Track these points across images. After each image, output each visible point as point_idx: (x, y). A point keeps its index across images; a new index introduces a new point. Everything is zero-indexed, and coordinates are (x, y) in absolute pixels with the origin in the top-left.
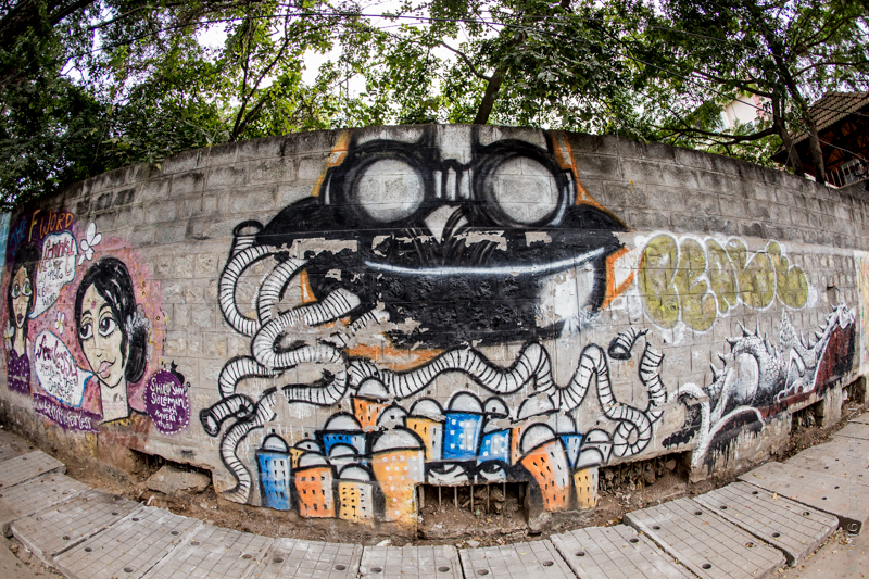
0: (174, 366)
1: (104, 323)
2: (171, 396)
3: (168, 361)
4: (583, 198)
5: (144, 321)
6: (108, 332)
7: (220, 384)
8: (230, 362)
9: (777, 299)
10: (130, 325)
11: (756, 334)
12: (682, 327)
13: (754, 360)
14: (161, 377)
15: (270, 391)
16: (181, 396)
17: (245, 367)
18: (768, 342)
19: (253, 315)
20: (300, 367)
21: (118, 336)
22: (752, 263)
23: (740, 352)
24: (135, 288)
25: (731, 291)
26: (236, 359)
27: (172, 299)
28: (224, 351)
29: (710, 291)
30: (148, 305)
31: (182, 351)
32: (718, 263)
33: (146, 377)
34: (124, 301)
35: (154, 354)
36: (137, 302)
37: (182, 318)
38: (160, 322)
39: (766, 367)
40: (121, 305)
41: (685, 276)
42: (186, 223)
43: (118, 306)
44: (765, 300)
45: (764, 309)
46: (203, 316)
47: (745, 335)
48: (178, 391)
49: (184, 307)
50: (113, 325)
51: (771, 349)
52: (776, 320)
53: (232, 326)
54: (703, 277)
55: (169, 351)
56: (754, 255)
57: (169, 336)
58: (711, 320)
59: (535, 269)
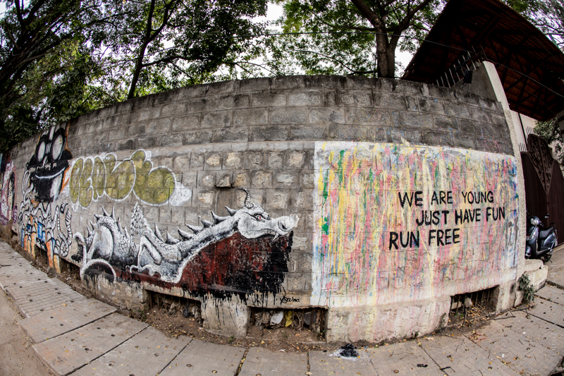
4: (66, 147)
9: (132, 194)
11: (112, 216)
12: (78, 203)
13: (110, 233)
18: (120, 224)
19: (24, 189)
22: (118, 169)
23: (101, 224)
24: (15, 181)
25: (101, 187)
26: (22, 202)
29: (91, 186)
30: (16, 187)
31: (18, 200)
32: (98, 171)
37: (18, 191)
39: (119, 241)
41: (84, 178)
42: (22, 162)
44: (121, 194)
45: (119, 200)
47: (105, 215)
51: (122, 229)
52: (128, 211)
53: (23, 193)
54: (90, 179)
55: (16, 200)
56: (121, 163)
57: (17, 195)
58: (89, 202)
59: (50, 177)
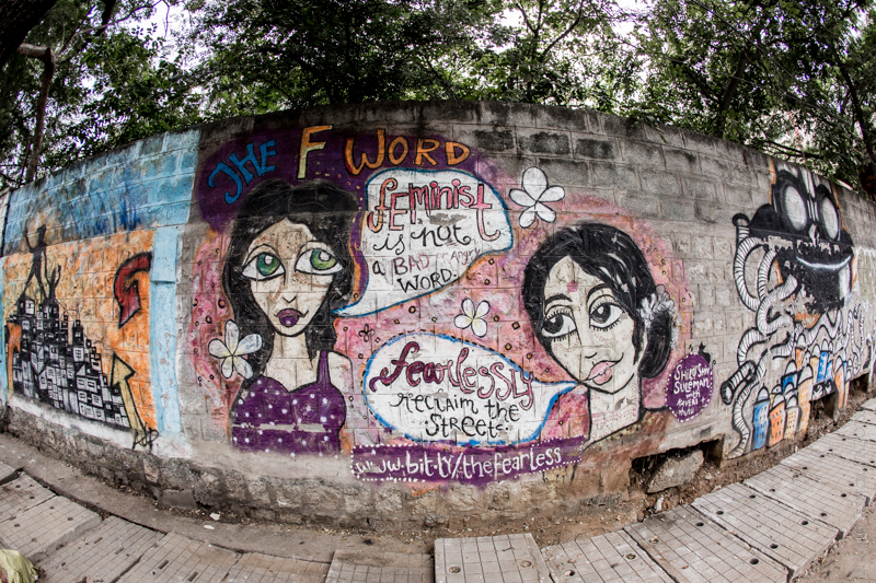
0: (702, 347)
1: (601, 311)
2: (698, 379)
3: (695, 343)
4: (844, 226)
5: (668, 304)
6: (608, 323)
7: (738, 355)
8: (744, 334)
10: (648, 310)
12: (867, 301)
14: (687, 362)
15: (764, 354)
16: (706, 376)
17: (753, 336)
19: (755, 293)
20: (779, 331)
21: (628, 325)
24: (650, 265)
26: (748, 331)
27: (697, 280)
28: (740, 325)
30: (671, 286)
31: (709, 331)
33: (670, 367)
34: (633, 281)
35: (681, 338)
36: (657, 283)
37: (708, 300)
38: (686, 303)
40: (630, 286)
42: (693, 203)
43: (625, 288)
46: (724, 297)
48: (705, 371)
49: (708, 288)
50: (616, 312)
53: (744, 303)
55: (696, 333)
57: (697, 317)
59: (833, 267)
